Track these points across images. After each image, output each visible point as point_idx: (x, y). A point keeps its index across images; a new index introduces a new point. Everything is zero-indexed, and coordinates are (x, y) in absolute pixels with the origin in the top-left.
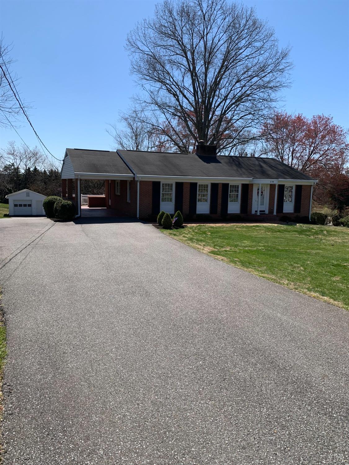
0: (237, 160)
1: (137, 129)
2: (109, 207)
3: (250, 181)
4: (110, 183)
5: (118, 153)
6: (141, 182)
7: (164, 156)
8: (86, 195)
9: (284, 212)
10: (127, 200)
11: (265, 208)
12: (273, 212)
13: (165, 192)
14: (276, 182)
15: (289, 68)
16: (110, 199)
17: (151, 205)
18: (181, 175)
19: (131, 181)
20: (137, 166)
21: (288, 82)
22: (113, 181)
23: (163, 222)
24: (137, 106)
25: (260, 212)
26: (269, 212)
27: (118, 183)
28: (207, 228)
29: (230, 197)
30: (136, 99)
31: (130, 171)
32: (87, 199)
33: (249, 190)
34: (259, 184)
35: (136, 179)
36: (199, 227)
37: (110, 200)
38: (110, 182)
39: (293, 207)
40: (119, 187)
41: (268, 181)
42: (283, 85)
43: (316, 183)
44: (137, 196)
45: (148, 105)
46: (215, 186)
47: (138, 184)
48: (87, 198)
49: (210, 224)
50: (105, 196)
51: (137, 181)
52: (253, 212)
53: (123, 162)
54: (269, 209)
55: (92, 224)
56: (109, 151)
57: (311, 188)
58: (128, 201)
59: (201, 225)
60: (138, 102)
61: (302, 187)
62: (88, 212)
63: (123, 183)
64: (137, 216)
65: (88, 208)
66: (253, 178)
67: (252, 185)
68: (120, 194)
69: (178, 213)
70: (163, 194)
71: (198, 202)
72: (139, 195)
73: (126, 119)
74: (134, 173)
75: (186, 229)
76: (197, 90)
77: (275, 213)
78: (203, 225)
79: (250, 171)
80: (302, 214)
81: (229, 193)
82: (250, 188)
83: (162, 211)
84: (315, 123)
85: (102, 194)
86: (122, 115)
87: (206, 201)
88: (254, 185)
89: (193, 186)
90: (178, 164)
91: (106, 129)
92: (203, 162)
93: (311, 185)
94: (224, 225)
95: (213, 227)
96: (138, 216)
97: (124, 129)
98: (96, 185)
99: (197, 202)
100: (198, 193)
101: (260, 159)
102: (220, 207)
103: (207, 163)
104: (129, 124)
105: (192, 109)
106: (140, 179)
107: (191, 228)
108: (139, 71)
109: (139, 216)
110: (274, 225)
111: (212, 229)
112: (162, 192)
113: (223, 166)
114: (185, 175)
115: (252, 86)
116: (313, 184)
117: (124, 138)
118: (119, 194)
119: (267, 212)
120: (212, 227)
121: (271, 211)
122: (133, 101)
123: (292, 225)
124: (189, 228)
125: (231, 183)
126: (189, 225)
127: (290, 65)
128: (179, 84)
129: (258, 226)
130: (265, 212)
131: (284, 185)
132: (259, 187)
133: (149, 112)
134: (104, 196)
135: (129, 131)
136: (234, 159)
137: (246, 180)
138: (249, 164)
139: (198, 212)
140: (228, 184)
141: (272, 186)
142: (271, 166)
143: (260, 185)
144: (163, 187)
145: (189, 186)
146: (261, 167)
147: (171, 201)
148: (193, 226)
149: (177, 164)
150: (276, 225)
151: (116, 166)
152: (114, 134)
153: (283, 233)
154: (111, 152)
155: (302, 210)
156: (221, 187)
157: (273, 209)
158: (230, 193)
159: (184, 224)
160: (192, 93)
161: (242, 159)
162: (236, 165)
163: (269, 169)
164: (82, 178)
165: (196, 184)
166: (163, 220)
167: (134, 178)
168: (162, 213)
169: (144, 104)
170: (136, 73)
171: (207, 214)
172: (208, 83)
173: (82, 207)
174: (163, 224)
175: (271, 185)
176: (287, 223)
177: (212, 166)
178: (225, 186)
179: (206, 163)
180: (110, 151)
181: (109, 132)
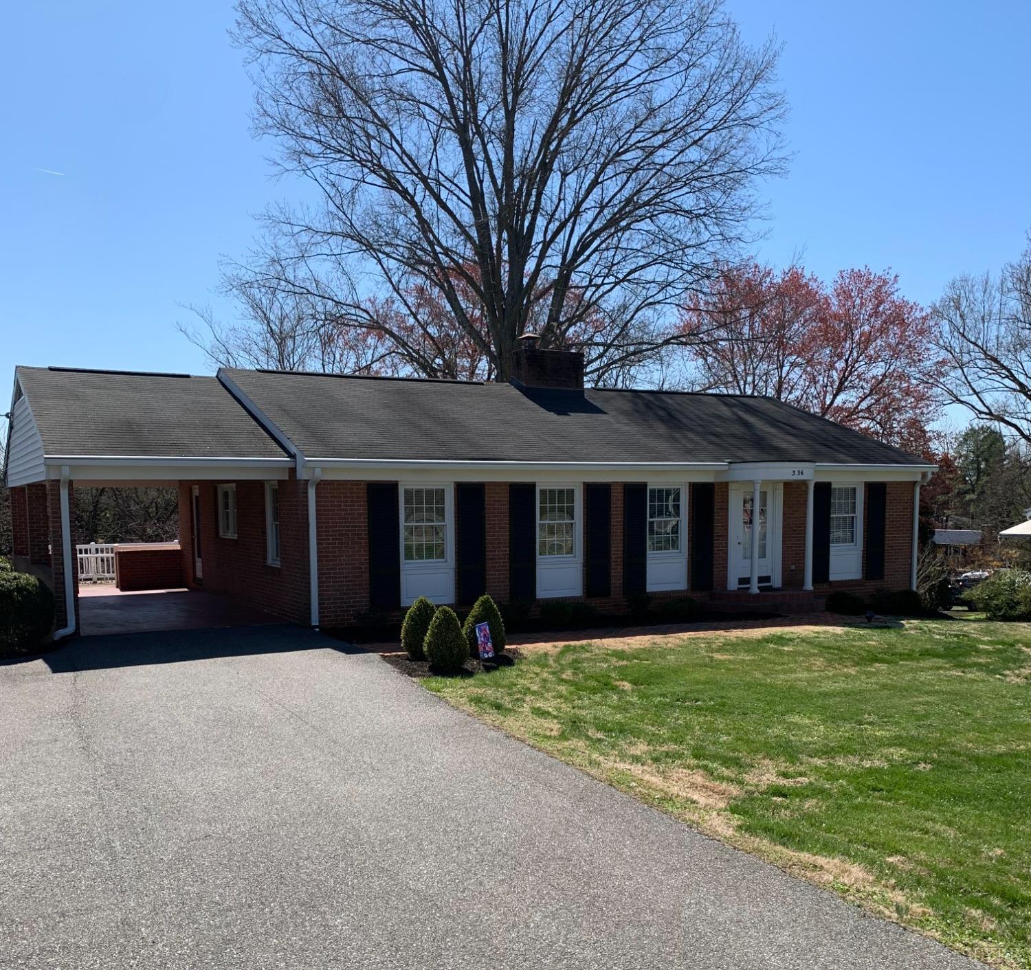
0: (657, 403)
1: (282, 323)
2: (197, 586)
3: (718, 472)
4: (197, 497)
5: (223, 381)
6: (322, 486)
7: (400, 391)
8: (109, 546)
9: (832, 578)
10: (266, 558)
11: (771, 566)
12: (802, 582)
13: (417, 521)
14: (809, 473)
15: (773, 113)
16: (199, 556)
17: (366, 576)
18: (475, 455)
19: (280, 482)
20: (303, 426)
21: (776, 156)
22: (211, 487)
23: (429, 644)
24: (282, 242)
25: (759, 582)
26: (783, 581)
27: (226, 494)
28: (605, 661)
29: (652, 532)
30: (280, 221)
31: (275, 445)
32: (112, 558)
33: (717, 506)
34: (752, 483)
35: (302, 475)
36: (570, 657)
37: (200, 559)
38: (196, 492)
39: (860, 560)
40: (232, 510)
41: (785, 471)
42: (762, 166)
43: (933, 473)
44: (308, 540)
45: (318, 238)
46: (597, 494)
47: (312, 493)
48: (113, 555)
49: (605, 641)
50: (178, 547)
51: (307, 481)
52: (733, 585)
53: (245, 412)
54: (783, 572)
55: (121, 669)
56: (188, 376)
57: (914, 490)
58: (270, 562)
59: (575, 647)
60: (286, 228)
61: (888, 490)
62: (113, 612)
63: (249, 491)
64: (310, 618)
65: (118, 592)
66: (730, 463)
67: (725, 486)
68: (235, 537)
69: (484, 603)
70: (410, 531)
71: (540, 554)
72: (318, 535)
73: (244, 287)
74: (293, 450)
75: (524, 667)
76: (479, 185)
77: (809, 586)
78: (582, 647)
79: (714, 439)
80: (891, 581)
81: (649, 519)
82: (717, 498)
83: (422, 597)
84: (845, 294)
85: (171, 538)
86: (230, 272)
87: (571, 551)
88: (731, 487)
89: (522, 495)
90: (456, 416)
91: (177, 323)
92: (543, 410)
93: (915, 483)
94: (658, 639)
95: (623, 651)
96: (315, 621)
97: (238, 324)
98: (152, 510)
99: (538, 556)
100: (538, 521)
101: (730, 399)
102: (620, 568)
103: (559, 414)
104: (256, 306)
105: (469, 252)
106: (319, 475)
107: (542, 661)
108: (283, 126)
109: (320, 621)
110: (830, 629)
111: (625, 663)
112: (406, 521)
113: (613, 420)
114: (490, 454)
115: (666, 169)
116: (919, 478)
117: (242, 353)
118: (231, 535)
119: (777, 582)
120: (620, 655)
121: (792, 577)
122: (267, 227)
123: (889, 628)
124: (531, 663)
125: (654, 483)
126: (527, 649)
127: (774, 104)
128: (423, 161)
129: (780, 640)
130: (770, 582)
131: (829, 484)
132: (753, 493)
133: (324, 260)
134: (174, 545)
135: (258, 327)
136: (649, 401)
137: (705, 469)
138: (704, 416)
139: (541, 593)
140: (644, 485)
141: (793, 490)
142: (773, 422)
143: (758, 487)
144: (407, 501)
145: (505, 498)
146: (746, 424)
147: (442, 555)
148: (546, 654)
149: (454, 419)
150: (839, 630)
151: (217, 427)
152: (208, 340)
153: (896, 663)
154: (195, 377)
155: (888, 567)
156: (621, 496)
157: (802, 570)
158: (651, 517)
159: (507, 647)
160: (466, 195)
161: (672, 399)
162: (661, 419)
163: (773, 431)
164: (78, 476)
165: (531, 487)
166: (427, 639)
167: (293, 471)
168: (419, 609)
169: (304, 238)
170: (275, 131)
171: (574, 598)
172: (517, 159)
173: (85, 591)
174: (431, 655)
175: (788, 485)
176: (869, 619)
177: (575, 421)
178: (635, 492)
179: (553, 413)
180: (191, 374)
181: (189, 332)
